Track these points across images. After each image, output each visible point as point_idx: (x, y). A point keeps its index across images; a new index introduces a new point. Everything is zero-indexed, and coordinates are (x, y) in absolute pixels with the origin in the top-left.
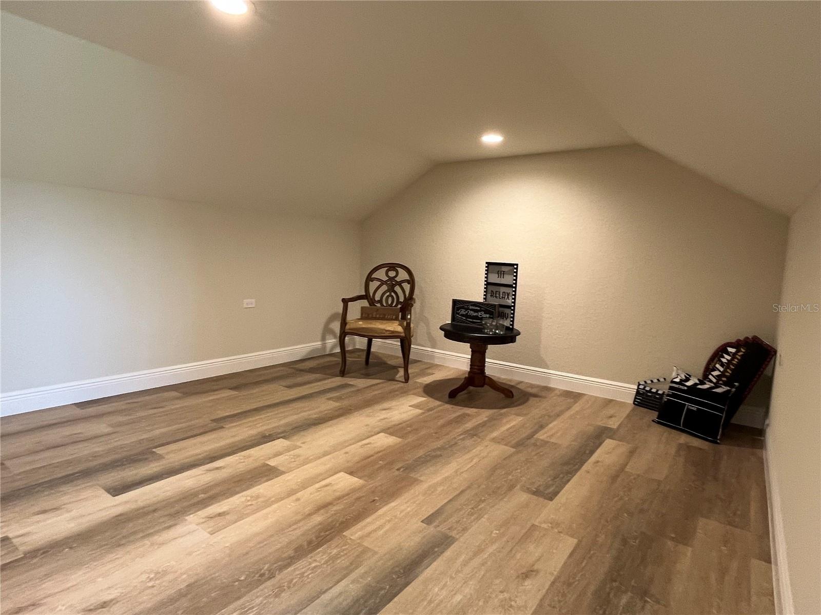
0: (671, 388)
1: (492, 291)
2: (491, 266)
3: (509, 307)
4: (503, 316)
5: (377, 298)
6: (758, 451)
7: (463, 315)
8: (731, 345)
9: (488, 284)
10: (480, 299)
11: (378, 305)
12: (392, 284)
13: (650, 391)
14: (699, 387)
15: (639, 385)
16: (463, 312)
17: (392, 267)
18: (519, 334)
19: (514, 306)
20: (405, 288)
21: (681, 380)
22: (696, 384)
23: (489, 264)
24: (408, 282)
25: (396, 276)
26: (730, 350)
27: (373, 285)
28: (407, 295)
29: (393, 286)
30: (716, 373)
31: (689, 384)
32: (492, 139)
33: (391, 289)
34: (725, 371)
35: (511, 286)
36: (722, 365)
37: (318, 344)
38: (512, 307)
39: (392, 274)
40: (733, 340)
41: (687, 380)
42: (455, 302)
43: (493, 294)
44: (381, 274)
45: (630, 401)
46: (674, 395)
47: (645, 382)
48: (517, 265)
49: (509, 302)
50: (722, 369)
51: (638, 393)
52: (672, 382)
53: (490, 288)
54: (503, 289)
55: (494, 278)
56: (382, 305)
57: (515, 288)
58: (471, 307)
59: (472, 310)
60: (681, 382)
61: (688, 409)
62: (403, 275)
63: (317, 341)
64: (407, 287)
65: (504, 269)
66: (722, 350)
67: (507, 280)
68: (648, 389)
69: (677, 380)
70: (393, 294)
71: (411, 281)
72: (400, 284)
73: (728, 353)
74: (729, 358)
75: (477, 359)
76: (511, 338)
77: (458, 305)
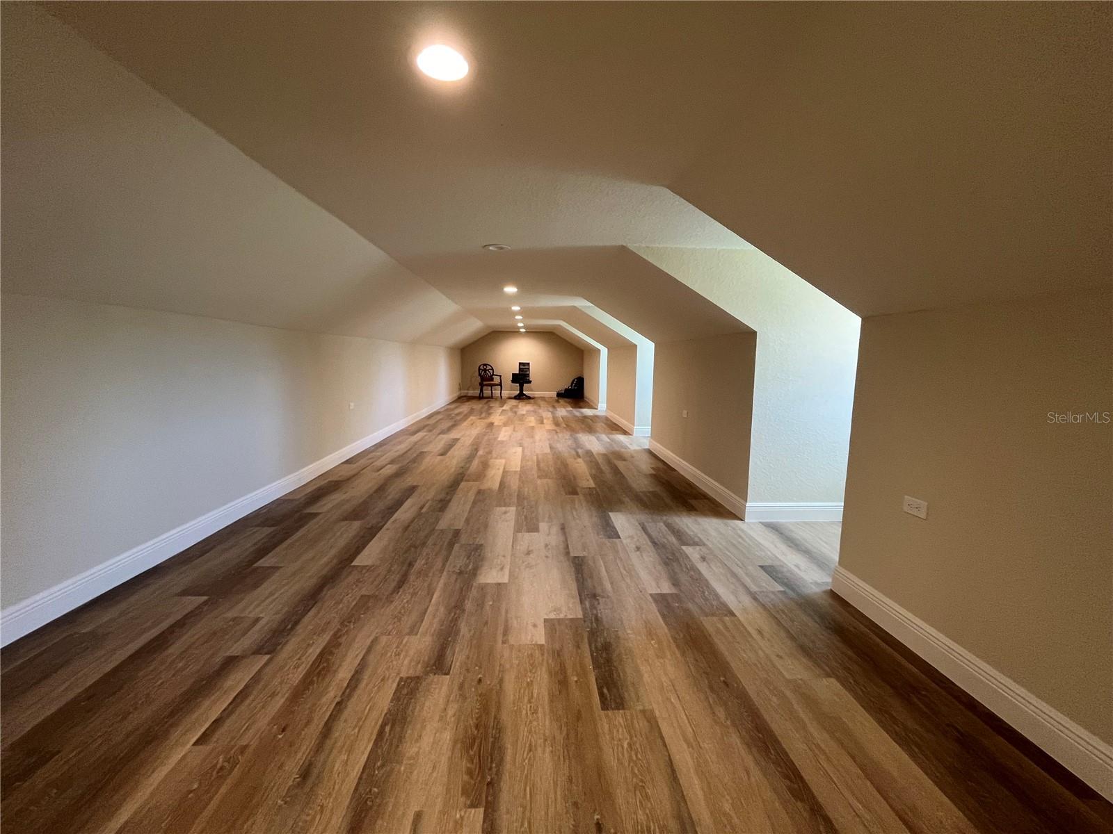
2: (520, 364)
4: (527, 377)
5: (482, 375)
7: (515, 377)
8: (576, 378)
9: (520, 369)
10: (518, 372)
12: (485, 370)
17: (485, 365)
25: (486, 368)
26: (576, 380)
27: (481, 371)
28: (492, 374)
30: (573, 385)
33: (485, 372)
34: (575, 385)
36: (574, 383)
38: (529, 374)
41: (569, 387)
43: (522, 371)
44: (482, 367)
45: (555, 395)
47: (559, 390)
48: (529, 364)
51: (557, 393)
52: (565, 388)
54: (525, 370)
55: (522, 367)
56: (484, 377)
57: (529, 369)
59: (518, 376)
61: (569, 393)
62: (489, 367)
64: (491, 371)
65: (525, 364)
66: (574, 380)
67: (527, 367)
68: (559, 392)
69: (567, 387)
70: (486, 374)
71: (492, 369)
72: (488, 370)
74: (576, 382)
75: (521, 390)
76: (530, 382)
77: (514, 375)
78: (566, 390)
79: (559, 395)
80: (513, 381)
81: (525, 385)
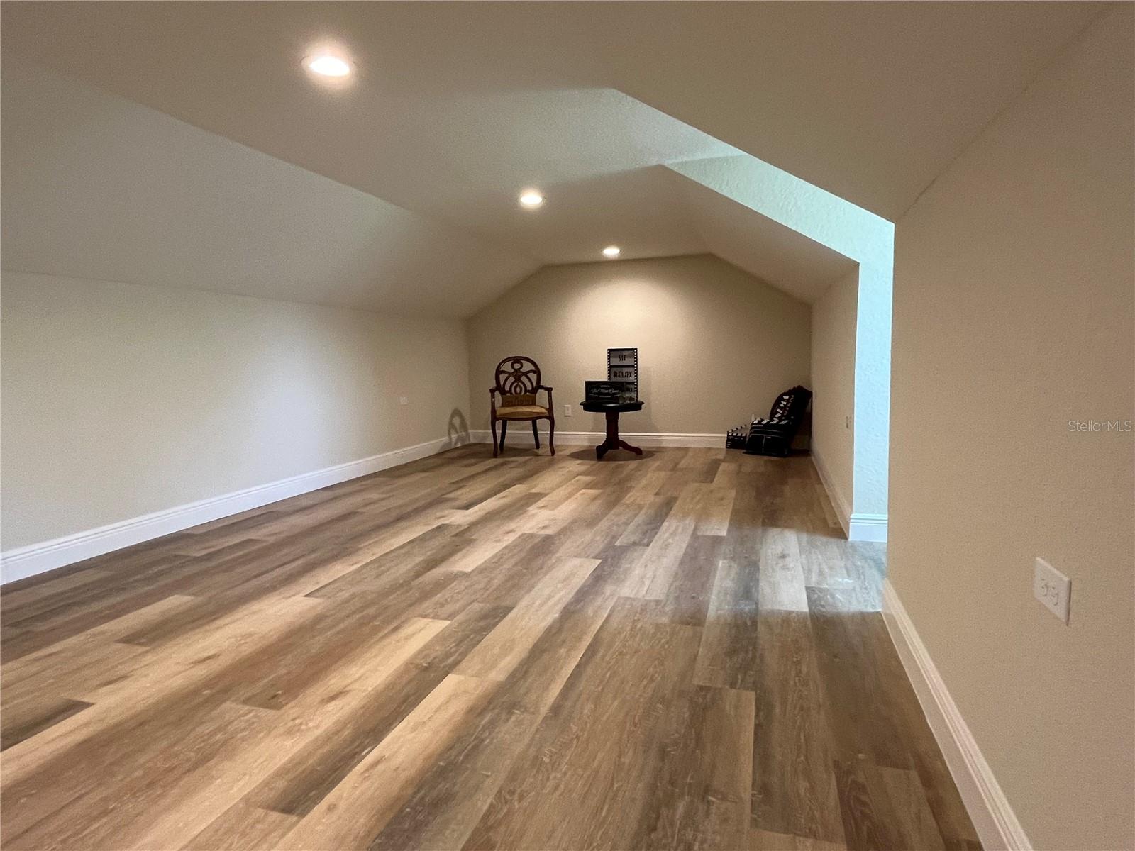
0: (752, 428)
1: (615, 372)
2: (612, 352)
3: (633, 383)
4: (629, 390)
5: (507, 388)
6: (808, 458)
7: (595, 394)
8: (785, 394)
9: (611, 367)
10: (605, 379)
11: (509, 394)
12: (518, 375)
13: (736, 436)
14: (771, 423)
15: (728, 433)
16: (595, 391)
17: (517, 360)
18: (643, 403)
19: (637, 382)
20: (531, 378)
21: (759, 421)
22: (768, 422)
23: (610, 351)
24: (534, 372)
25: (521, 368)
26: (785, 397)
27: (503, 377)
28: (534, 384)
29: (520, 377)
30: (778, 415)
31: (764, 422)
32: (612, 252)
33: (518, 379)
34: (784, 413)
35: (633, 366)
36: (781, 408)
37: (445, 439)
38: (635, 384)
39: (517, 366)
40: (786, 390)
41: (762, 420)
42: (588, 384)
43: (616, 374)
44: (507, 367)
45: (723, 446)
46: (755, 432)
47: (732, 430)
48: (637, 351)
49: (632, 379)
50: (781, 412)
51: (728, 440)
52: (753, 424)
53: (614, 370)
54: (625, 370)
55: (616, 362)
56: (511, 393)
57: (637, 367)
58: (602, 386)
59: (603, 388)
60: (759, 422)
61: (766, 439)
62: (527, 367)
63: (442, 436)
64: (533, 377)
65: (624, 353)
66: (780, 399)
67: (628, 362)
68: (735, 434)
69: (756, 422)
70: (520, 384)
71: (537, 371)
72: (525, 374)
73: (784, 400)
74: (785, 403)
75: (612, 428)
76: (637, 406)
77: (590, 385)
78: (757, 429)
79: (734, 443)
80: (590, 405)
81: (623, 416)
